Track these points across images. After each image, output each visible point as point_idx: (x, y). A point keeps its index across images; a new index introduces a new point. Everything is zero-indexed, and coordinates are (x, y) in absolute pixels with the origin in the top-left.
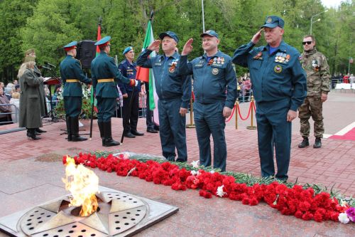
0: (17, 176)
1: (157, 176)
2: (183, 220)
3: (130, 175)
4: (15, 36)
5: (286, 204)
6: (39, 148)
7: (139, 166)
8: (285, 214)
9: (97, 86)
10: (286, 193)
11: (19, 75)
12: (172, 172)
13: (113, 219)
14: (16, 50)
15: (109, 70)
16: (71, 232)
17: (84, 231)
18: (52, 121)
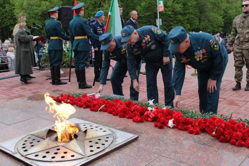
0: (14, 111)
1: (121, 111)
2: (142, 145)
3: (101, 110)
4: (9, 3)
5: (223, 134)
6: (30, 90)
7: (107, 104)
8: (222, 141)
9: (74, 42)
10: (223, 125)
11: (14, 33)
12: (133, 108)
13: (88, 144)
14: (10, 14)
15: (83, 29)
16: (56, 153)
17: (65, 153)
18: (40, 69)
